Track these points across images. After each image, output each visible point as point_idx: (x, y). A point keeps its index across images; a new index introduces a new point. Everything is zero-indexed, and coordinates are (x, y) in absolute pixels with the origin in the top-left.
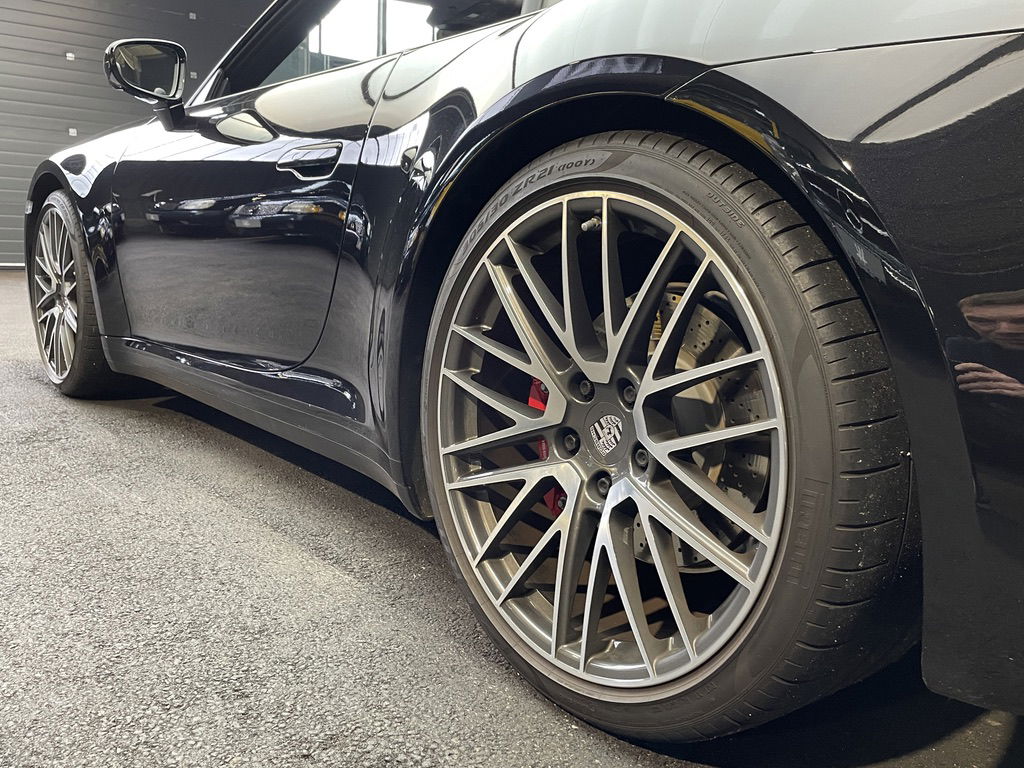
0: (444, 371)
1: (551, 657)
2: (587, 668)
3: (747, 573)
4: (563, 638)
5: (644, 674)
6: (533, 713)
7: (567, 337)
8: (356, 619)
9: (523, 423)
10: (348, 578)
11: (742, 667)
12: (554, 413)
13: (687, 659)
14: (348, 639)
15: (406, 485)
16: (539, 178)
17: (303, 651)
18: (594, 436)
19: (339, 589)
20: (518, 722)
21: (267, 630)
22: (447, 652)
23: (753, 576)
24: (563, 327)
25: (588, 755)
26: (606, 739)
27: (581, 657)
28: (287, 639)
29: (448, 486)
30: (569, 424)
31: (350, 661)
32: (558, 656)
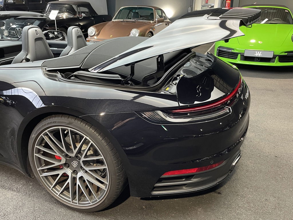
0: (35, 154)
1: (71, 203)
2: (79, 204)
3: (105, 188)
4: (73, 199)
5: (90, 203)
6: (69, 213)
7: (64, 149)
8: (24, 204)
9: (57, 164)
10: (15, 193)
11: (106, 201)
12: (63, 161)
13: (97, 200)
14: (25, 210)
15: (27, 174)
16: (53, 123)
17: (17, 217)
18: (72, 164)
19: (14, 197)
20: (68, 216)
21: (5, 214)
22: (48, 205)
23: (106, 188)
24: (63, 148)
25: (82, 218)
26: (84, 213)
27: (77, 202)
28: (12, 215)
29: (38, 169)
30: (66, 162)
31: (29, 215)
32: (73, 202)
